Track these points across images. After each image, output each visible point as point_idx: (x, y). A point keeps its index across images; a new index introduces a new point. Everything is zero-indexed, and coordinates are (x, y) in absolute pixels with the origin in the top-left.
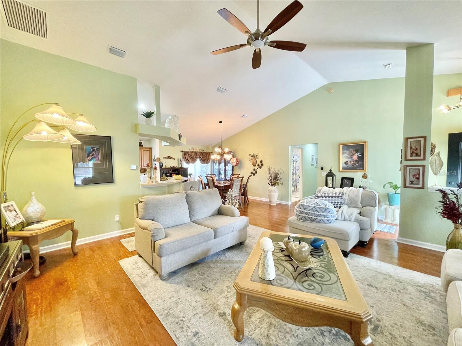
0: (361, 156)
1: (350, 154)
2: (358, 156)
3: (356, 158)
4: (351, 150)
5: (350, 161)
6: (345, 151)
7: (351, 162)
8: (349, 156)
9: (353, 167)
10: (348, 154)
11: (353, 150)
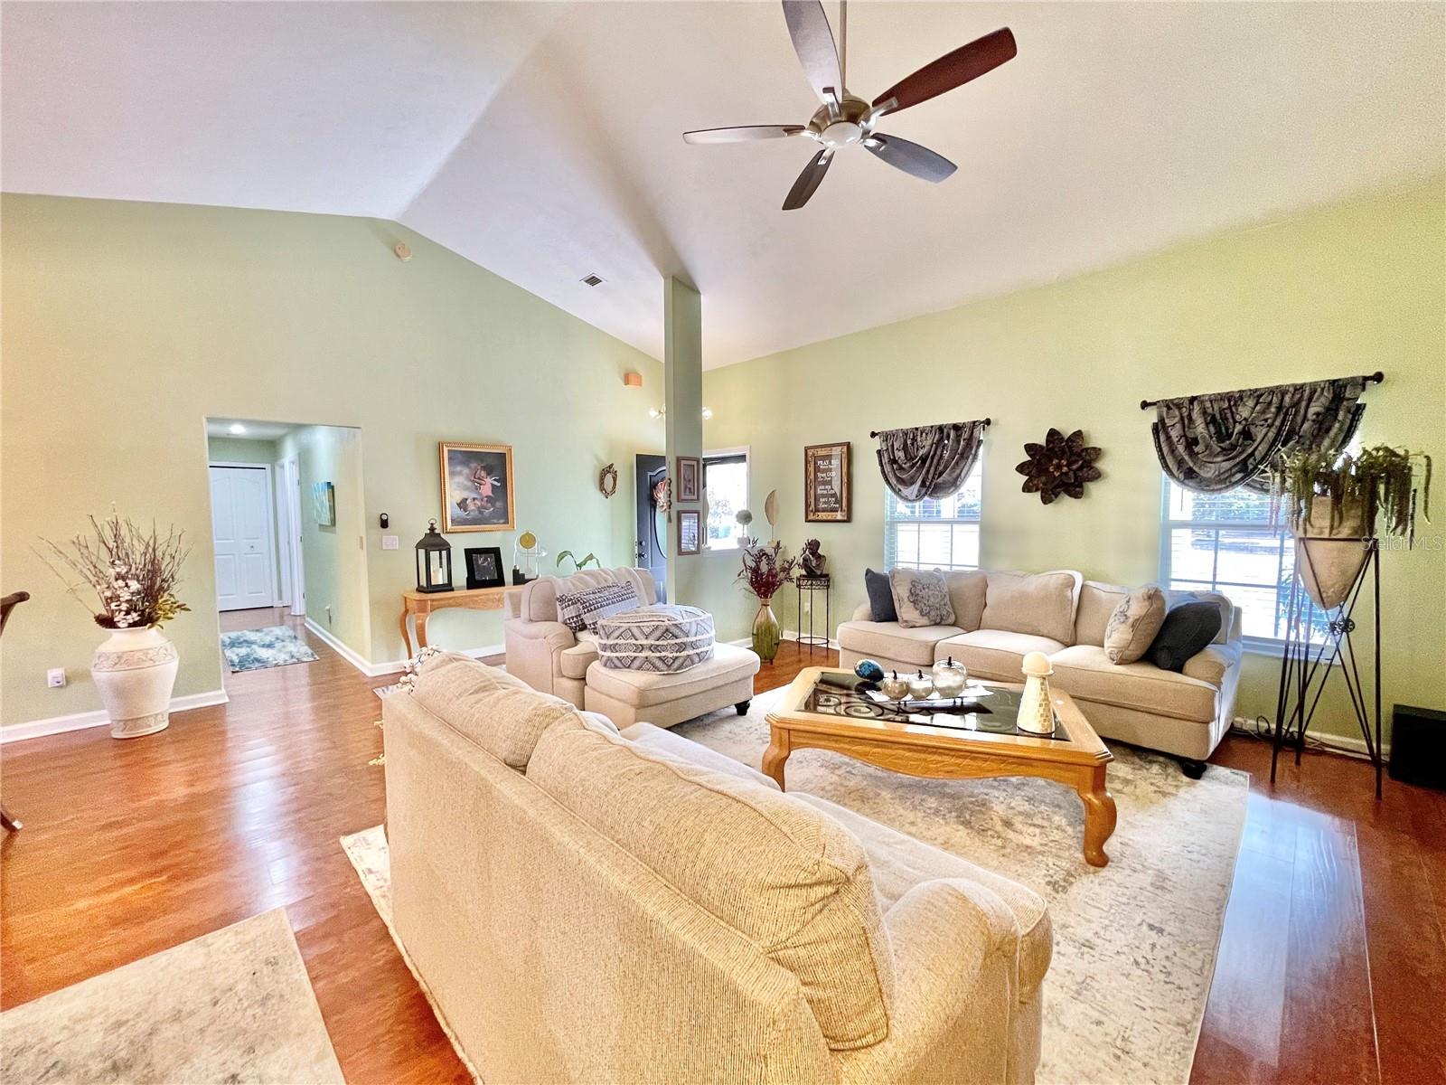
0: (499, 484)
1: (473, 479)
2: (492, 484)
3: (486, 490)
4: (473, 465)
5: (474, 499)
6: (459, 468)
7: (476, 501)
8: (470, 484)
9: (480, 516)
10: (468, 478)
11: (479, 468)
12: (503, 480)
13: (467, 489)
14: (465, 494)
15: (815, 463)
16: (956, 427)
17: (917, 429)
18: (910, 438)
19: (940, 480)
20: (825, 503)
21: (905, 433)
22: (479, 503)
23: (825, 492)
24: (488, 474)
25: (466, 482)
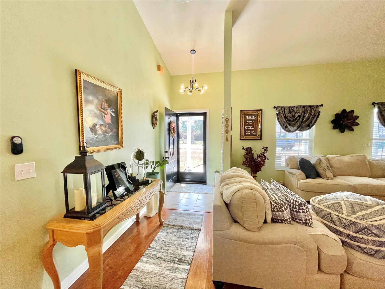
0: (115, 115)
1: (100, 108)
2: (111, 115)
3: (108, 119)
4: (100, 98)
5: (101, 125)
6: (91, 98)
7: (102, 127)
8: (98, 112)
11: (104, 100)
12: (116, 112)
13: (96, 116)
14: (96, 121)
15: (245, 117)
16: (310, 106)
17: (294, 106)
18: (291, 109)
19: (304, 125)
20: (249, 132)
21: (289, 108)
22: (104, 128)
23: (249, 128)
24: (109, 107)
25: (96, 111)
